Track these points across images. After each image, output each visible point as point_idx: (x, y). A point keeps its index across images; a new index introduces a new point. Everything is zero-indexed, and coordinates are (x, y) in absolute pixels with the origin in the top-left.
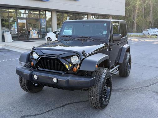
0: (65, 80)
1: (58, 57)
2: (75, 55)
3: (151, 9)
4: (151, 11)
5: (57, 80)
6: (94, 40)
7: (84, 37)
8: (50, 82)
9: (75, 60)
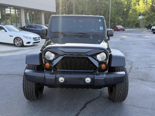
0: (103, 79)
1: (85, 55)
2: (102, 52)
3: (74, 7)
4: (74, 9)
5: (92, 79)
6: (94, 36)
7: (81, 33)
8: (82, 83)
9: (101, 57)
